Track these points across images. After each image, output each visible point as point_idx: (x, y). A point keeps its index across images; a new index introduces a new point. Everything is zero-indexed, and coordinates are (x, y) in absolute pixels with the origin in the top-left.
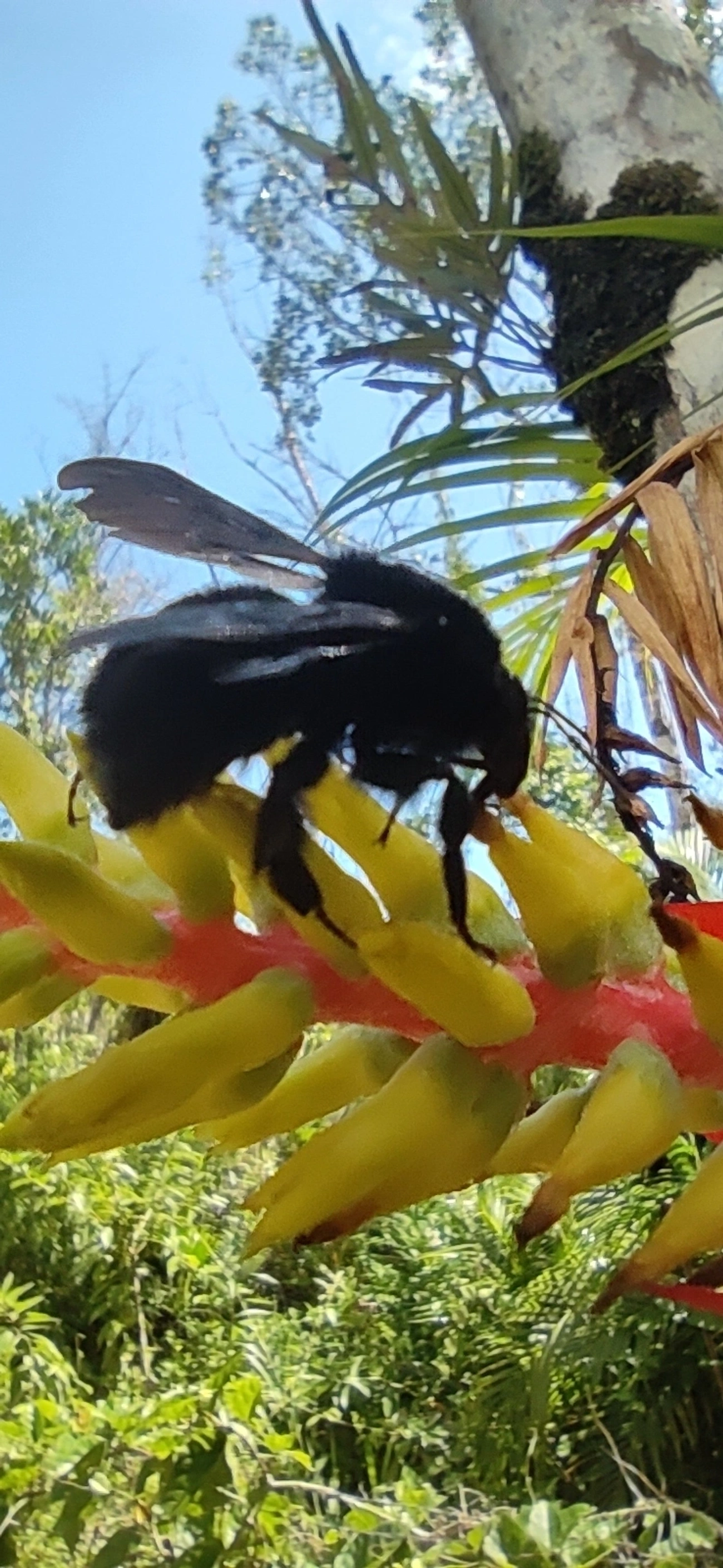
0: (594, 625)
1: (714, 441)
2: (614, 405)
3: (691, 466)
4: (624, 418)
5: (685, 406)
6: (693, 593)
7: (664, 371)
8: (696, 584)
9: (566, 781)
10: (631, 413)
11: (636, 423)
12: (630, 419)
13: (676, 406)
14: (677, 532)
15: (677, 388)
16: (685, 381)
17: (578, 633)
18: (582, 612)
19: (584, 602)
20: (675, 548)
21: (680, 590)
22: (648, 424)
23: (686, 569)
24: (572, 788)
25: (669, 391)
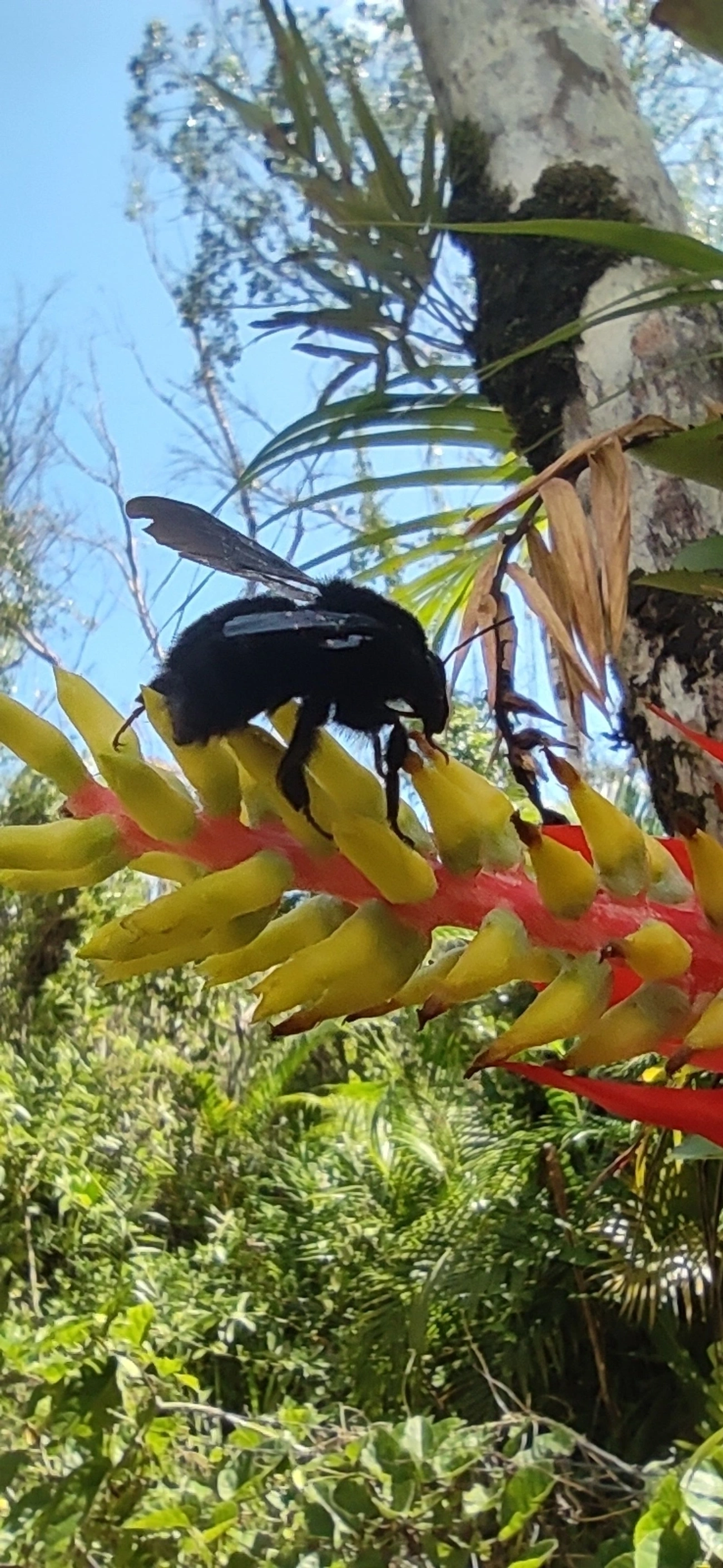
0: (498, 601)
1: (607, 446)
2: (527, 391)
3: (586, 465)
4: (536, 403)
5: (591, 397)
6: (583, 580)
7: (574, 363)
8: (584, 571)
10: (542, 399)
11: (547, 409)
12: (543, 404)
13: (583, 396)
14: (572, 526)
15: (584, 379)
16: (592, 374)
17: (483, 608)
18: (487, 590)
19: (490, 582)
20: (569, 540)
21: (572, 576)
22: (557, 410)
23: (577, 559)
25: (577, 382)
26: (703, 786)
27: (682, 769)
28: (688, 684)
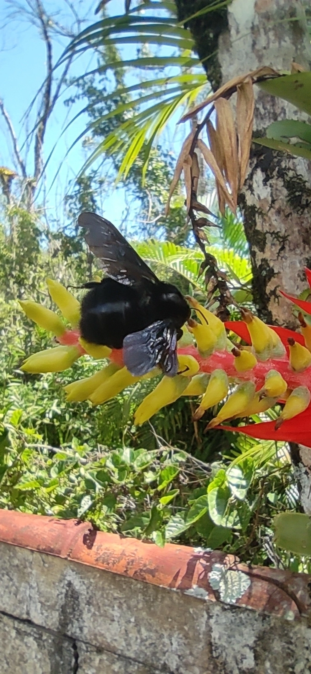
0: (192, 157)
2: (203, 24)
3: (236, 91)
4: (206, 32)
5: (233, 32)
6: (230, 151)
7: (226, 13)
8: (232, 147)
9: (154, 165)
10: (210, 30)
11: (211, 35)
12: (209, 33)
13: (229, 31)
14: (227, 124)
15: (231, 22)
16: (235, 19)
17: (186, 161)
18: (188, 152)
19: (189, 148)
20: (226, 130)
21: (226, 148)
22: (216, 37)
23: (229, 141)
24: (157, 169)
25: (227, 24)
26: (266, 228)
27: (258, 219)
28: (265, 181)
